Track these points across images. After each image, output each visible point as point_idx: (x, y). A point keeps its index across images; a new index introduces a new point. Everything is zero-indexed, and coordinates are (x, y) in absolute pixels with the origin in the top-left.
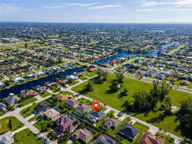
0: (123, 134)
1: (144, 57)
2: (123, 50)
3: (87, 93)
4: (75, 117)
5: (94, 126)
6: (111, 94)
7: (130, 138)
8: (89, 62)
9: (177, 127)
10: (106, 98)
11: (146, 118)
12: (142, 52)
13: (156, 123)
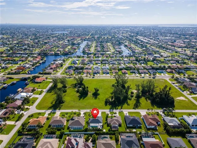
0: (131, 126)
1: (76, 58)
2: (48, 54)
3: (61, 106)
4: (79, 134)
5: (104, 132)
6: (86, 98)
7: (139, 125)
8: (23, 72)
9: (151, 104)
10: (85, 104)
11: (130, 106)
12: (69, 53)
13: (139, 107)
